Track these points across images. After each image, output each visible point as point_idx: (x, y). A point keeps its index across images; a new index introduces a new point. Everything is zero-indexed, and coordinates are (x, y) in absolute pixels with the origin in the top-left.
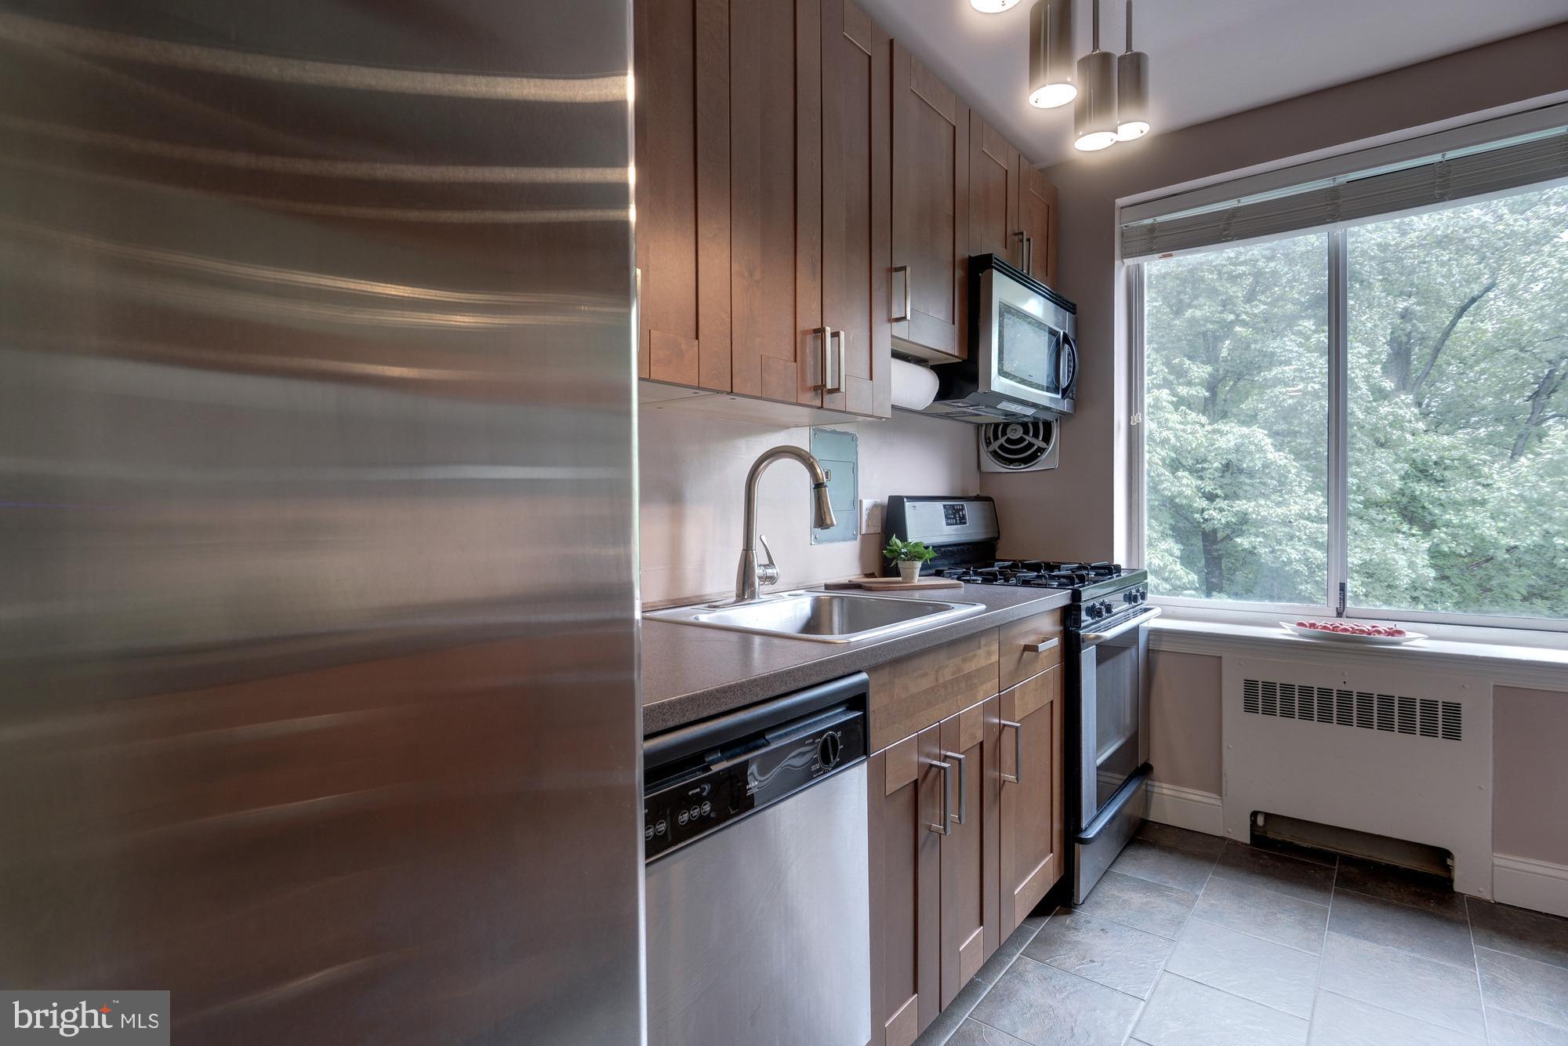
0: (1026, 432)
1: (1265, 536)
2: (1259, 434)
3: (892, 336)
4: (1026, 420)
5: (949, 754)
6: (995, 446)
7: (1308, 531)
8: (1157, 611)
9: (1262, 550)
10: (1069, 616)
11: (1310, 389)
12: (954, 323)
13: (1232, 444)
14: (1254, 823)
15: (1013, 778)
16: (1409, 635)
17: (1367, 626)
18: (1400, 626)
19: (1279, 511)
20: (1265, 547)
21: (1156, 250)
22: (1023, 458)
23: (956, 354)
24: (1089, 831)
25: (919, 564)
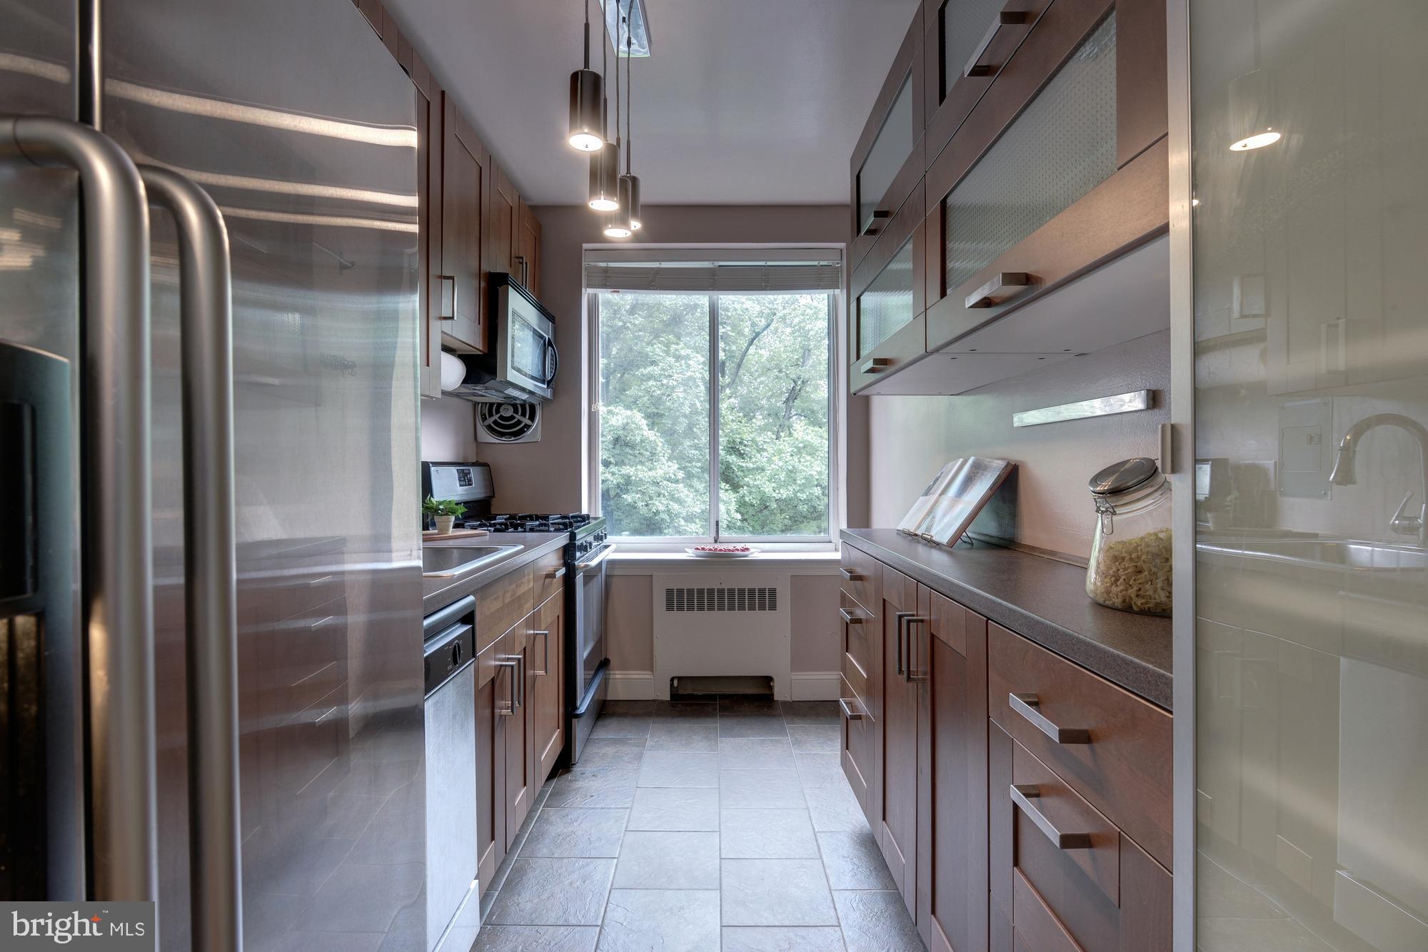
0: (516, 411)
1: (643, 493)
2: (639, 418)
3: (442, 332)
4: (518, 402)
5: (510, 656)
6: (490, 421)
7: (669, 489)
8: (613, 547)
9: (640, 504)
10: (568, 552)
11: (671, 384)
12: (479, 324)
13: (620, 422)
14: (672, 685)
15: (542, 672)
16: (752, 550)
17: (731, 547)
18: (748, 545)
19: (650, 473)
20: (642, 501)
21: (609, 285)
22: (516, 431)
23: (481, 349)
24: (581, 709)
25: (453, 518)
